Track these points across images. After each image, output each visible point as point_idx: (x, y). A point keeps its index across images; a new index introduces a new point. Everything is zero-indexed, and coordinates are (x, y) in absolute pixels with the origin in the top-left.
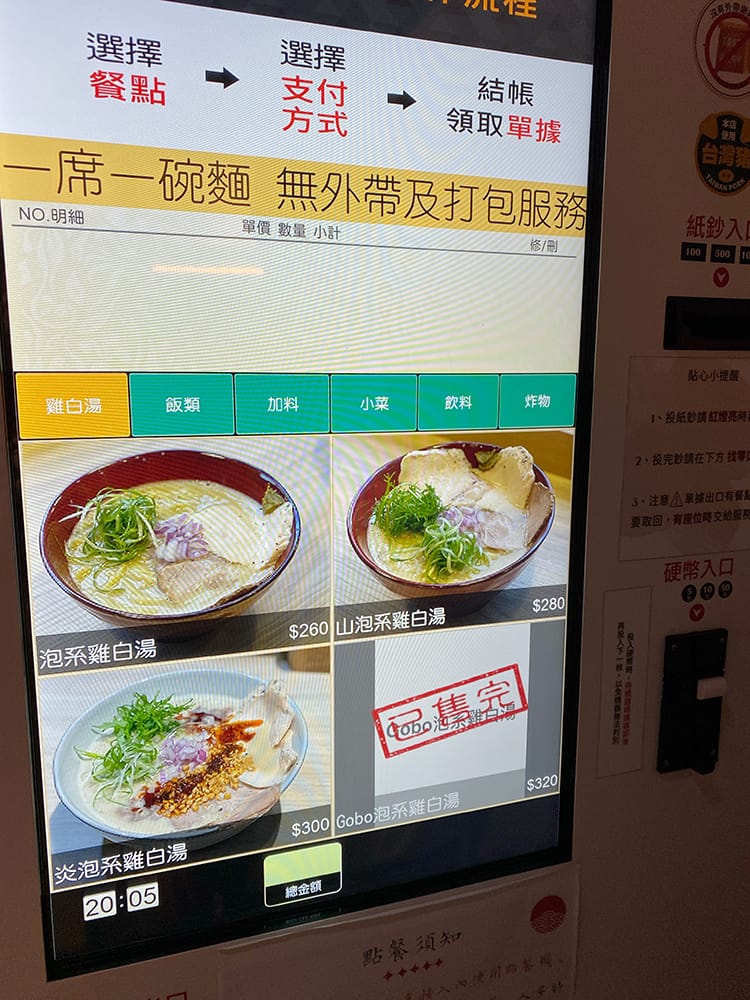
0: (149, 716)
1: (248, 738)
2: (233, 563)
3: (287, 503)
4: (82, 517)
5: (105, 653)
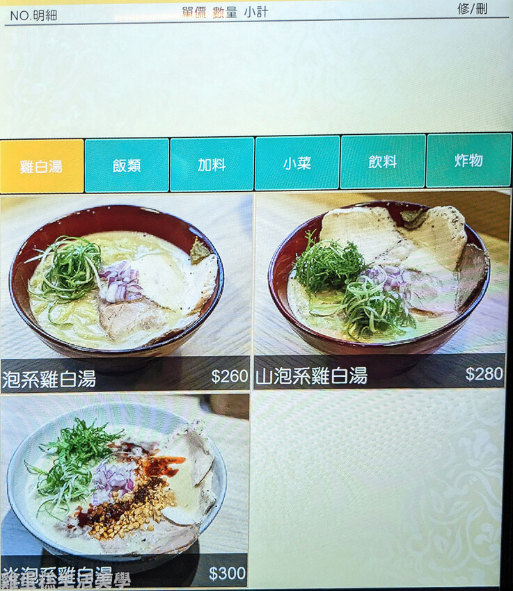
0: (86, 440)
1: (172, 473)
2: (163, 308)
3: (212, 256)
4: (43, 260)
5: (54, 379)
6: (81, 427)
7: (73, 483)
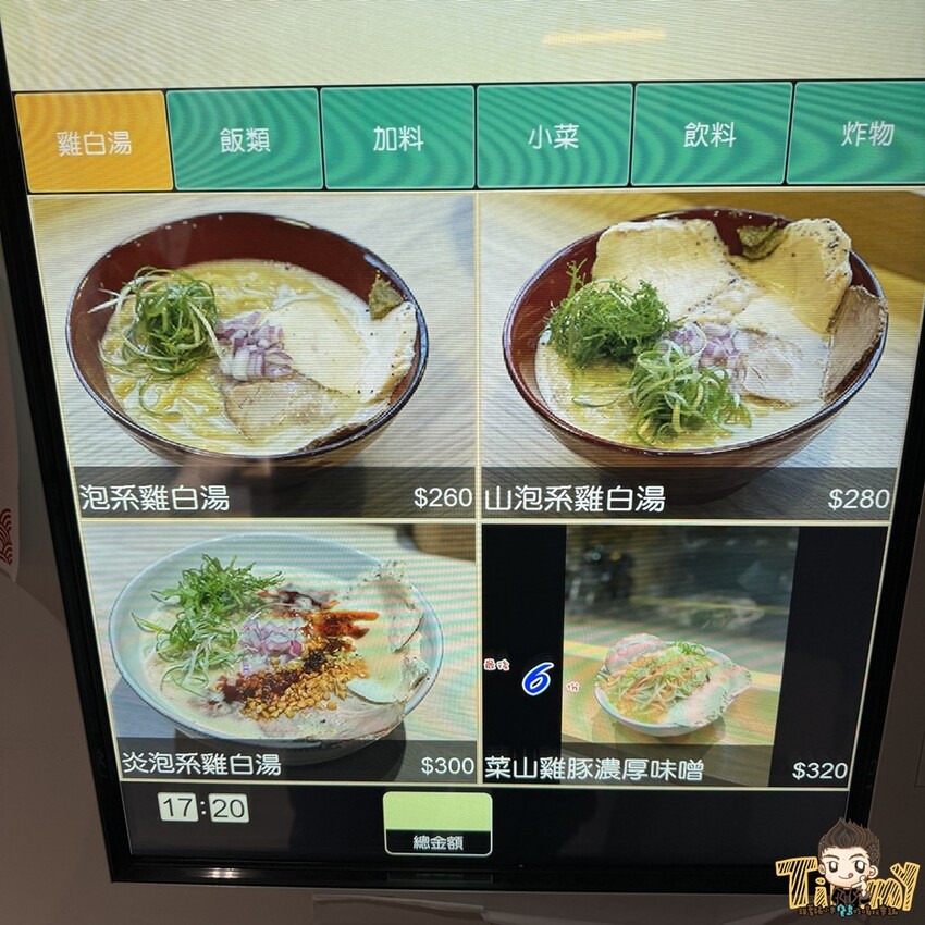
0: (223, 586)
1: (359, 634)
2: (329, 390)
3: (406, 304)
4: (118, 308)
5: (163, 497)
6: (213, 568)
7: (210, 644)
